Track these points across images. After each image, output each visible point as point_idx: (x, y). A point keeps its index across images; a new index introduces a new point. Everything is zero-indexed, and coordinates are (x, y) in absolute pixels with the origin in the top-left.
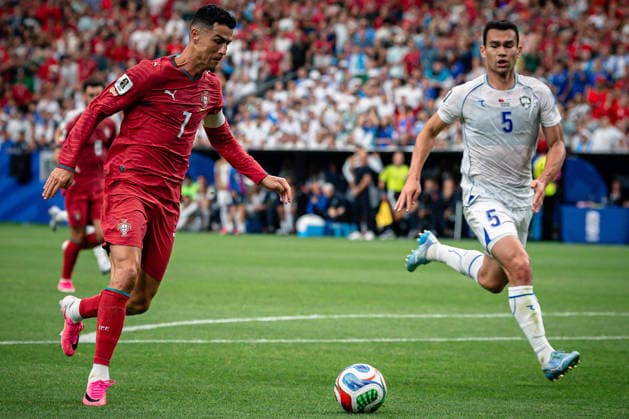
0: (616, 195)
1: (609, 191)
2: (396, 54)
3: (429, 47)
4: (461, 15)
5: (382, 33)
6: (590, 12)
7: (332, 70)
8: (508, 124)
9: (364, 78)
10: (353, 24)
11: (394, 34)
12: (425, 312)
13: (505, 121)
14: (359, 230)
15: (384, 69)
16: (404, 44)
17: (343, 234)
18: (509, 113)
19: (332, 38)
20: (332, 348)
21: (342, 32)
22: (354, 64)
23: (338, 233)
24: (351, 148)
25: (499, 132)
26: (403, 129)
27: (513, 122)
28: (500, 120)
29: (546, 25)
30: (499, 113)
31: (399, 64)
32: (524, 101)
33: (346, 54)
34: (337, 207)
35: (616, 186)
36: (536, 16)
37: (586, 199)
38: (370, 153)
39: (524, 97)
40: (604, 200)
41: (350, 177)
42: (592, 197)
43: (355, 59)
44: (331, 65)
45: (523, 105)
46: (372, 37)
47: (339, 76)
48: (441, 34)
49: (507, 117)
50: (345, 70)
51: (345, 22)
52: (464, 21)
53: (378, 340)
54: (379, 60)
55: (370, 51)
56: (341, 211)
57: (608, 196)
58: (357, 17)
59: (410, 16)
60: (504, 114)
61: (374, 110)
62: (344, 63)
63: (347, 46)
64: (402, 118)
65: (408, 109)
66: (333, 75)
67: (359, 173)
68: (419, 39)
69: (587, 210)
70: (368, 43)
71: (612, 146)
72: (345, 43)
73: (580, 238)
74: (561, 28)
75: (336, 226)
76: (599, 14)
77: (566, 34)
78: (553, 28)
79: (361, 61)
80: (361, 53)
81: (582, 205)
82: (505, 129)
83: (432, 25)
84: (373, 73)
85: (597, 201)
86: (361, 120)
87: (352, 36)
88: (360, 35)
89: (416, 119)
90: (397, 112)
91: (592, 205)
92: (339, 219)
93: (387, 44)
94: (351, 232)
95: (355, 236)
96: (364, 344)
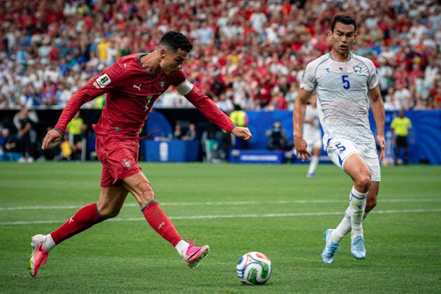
0: (177, 133)
1: (174, 130)
2: (44, 51)
3: (64, 46)
4: (83, 27)
5: (36, 38)
6: (159, 24)
7: (6, 61)
8: (346, 83)
9: (26, 66)
10: (18, 33)
11: (43, 39)
12: (63, 205)
13: (344, 81)
14: (24, 156)
15: (37, 60)
16: (49, 44)
17: (15, 159)
18: (347, 76)
19: (6, 42)
20: (8, 228)
21: (11, 38)
22: (19, 57)
23: (12, 159)
24: (18, 107)
25: (340, 89)
26: (48, 95)
27: (350, 82)
28: (341, 81)
29: (134, 32)
30: (340, 76)
31: (46, 57)
32: (356, 69)
33: (14, 51)
34: (11, 143)
35: (178, 127)
36: (128, 27)
37: (159, 136)
38: (30, 111)
39: (357, 66)
40: (170, 135)
41: (18, 125)
42: (163, 134)
43: (19, 54)
44: (6, 58)
45: (356, 71)
46: (30, 41)
47: (10, 64)
48: (71, 38)
49: (346, 79)
50: (14, 61)
51: (14, 32)
52: (84, 31)
53: (35, 222)
54: (34, 55)
55: (29, 49)
56: (13, 145)
57: (173, 133)
58: (21, 29)
59: (52, 28)
60: (343, 77)
61: (31, 84)
62: (13, 57)
63: (16, 46)
64: (49, 88)
65: (51, 83)
66: (6, 64)
67: (23, 122)
68: (58, 41)
69: (160, 142)
70: (27, 44)
71: (174, 103)
72: (14, 45)
73: (157, 159)
74: (143, 34)
75: (10, 155)
76: (165, 25)
77: (146, 37)
78: (138, 33)
79: (23, 55)
80: (23, 50)
81: (157, 139)
82: (344, 87)
83: (64, 33)
84: (31, 62)
85: (166, 136)
86: (24, 90)
87: (17, 40)
88: (23, 39)
89: (56, 90)
90: (45, 85)
91: (163, 139)
92: (12, 150)
93: (39, 45)
94: (19, 158)
95: (22, 160)
96: (27, 225)
